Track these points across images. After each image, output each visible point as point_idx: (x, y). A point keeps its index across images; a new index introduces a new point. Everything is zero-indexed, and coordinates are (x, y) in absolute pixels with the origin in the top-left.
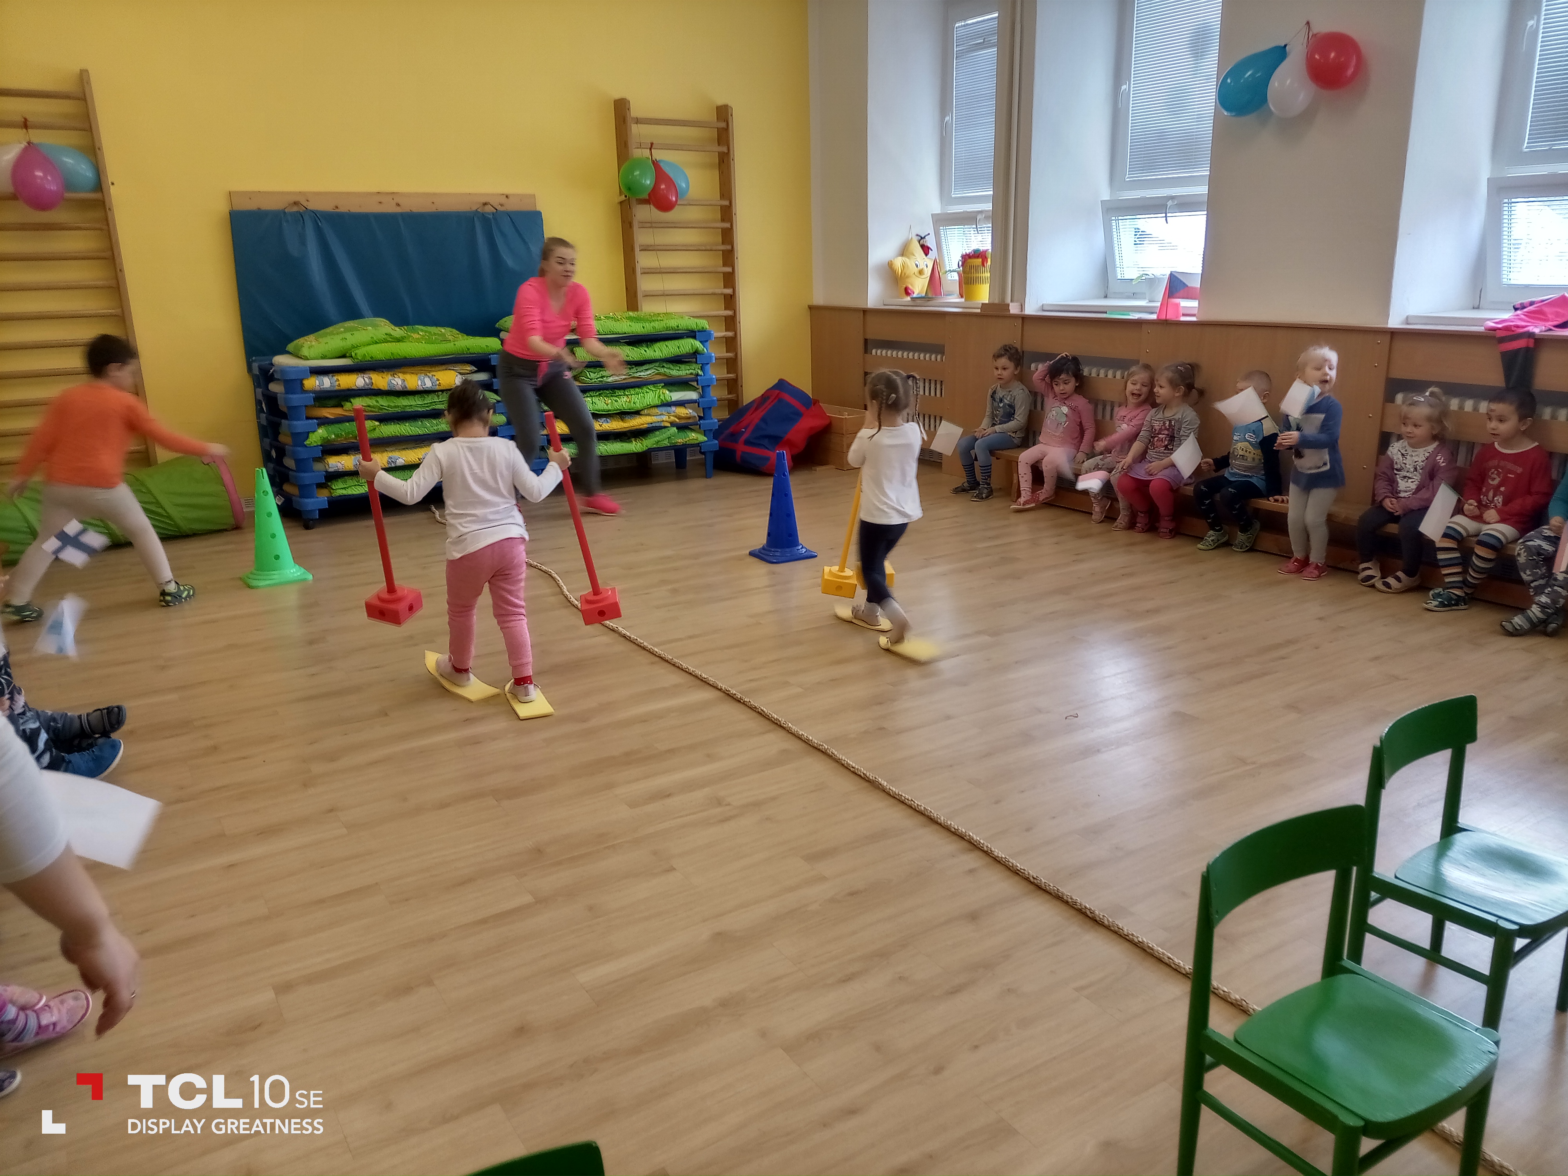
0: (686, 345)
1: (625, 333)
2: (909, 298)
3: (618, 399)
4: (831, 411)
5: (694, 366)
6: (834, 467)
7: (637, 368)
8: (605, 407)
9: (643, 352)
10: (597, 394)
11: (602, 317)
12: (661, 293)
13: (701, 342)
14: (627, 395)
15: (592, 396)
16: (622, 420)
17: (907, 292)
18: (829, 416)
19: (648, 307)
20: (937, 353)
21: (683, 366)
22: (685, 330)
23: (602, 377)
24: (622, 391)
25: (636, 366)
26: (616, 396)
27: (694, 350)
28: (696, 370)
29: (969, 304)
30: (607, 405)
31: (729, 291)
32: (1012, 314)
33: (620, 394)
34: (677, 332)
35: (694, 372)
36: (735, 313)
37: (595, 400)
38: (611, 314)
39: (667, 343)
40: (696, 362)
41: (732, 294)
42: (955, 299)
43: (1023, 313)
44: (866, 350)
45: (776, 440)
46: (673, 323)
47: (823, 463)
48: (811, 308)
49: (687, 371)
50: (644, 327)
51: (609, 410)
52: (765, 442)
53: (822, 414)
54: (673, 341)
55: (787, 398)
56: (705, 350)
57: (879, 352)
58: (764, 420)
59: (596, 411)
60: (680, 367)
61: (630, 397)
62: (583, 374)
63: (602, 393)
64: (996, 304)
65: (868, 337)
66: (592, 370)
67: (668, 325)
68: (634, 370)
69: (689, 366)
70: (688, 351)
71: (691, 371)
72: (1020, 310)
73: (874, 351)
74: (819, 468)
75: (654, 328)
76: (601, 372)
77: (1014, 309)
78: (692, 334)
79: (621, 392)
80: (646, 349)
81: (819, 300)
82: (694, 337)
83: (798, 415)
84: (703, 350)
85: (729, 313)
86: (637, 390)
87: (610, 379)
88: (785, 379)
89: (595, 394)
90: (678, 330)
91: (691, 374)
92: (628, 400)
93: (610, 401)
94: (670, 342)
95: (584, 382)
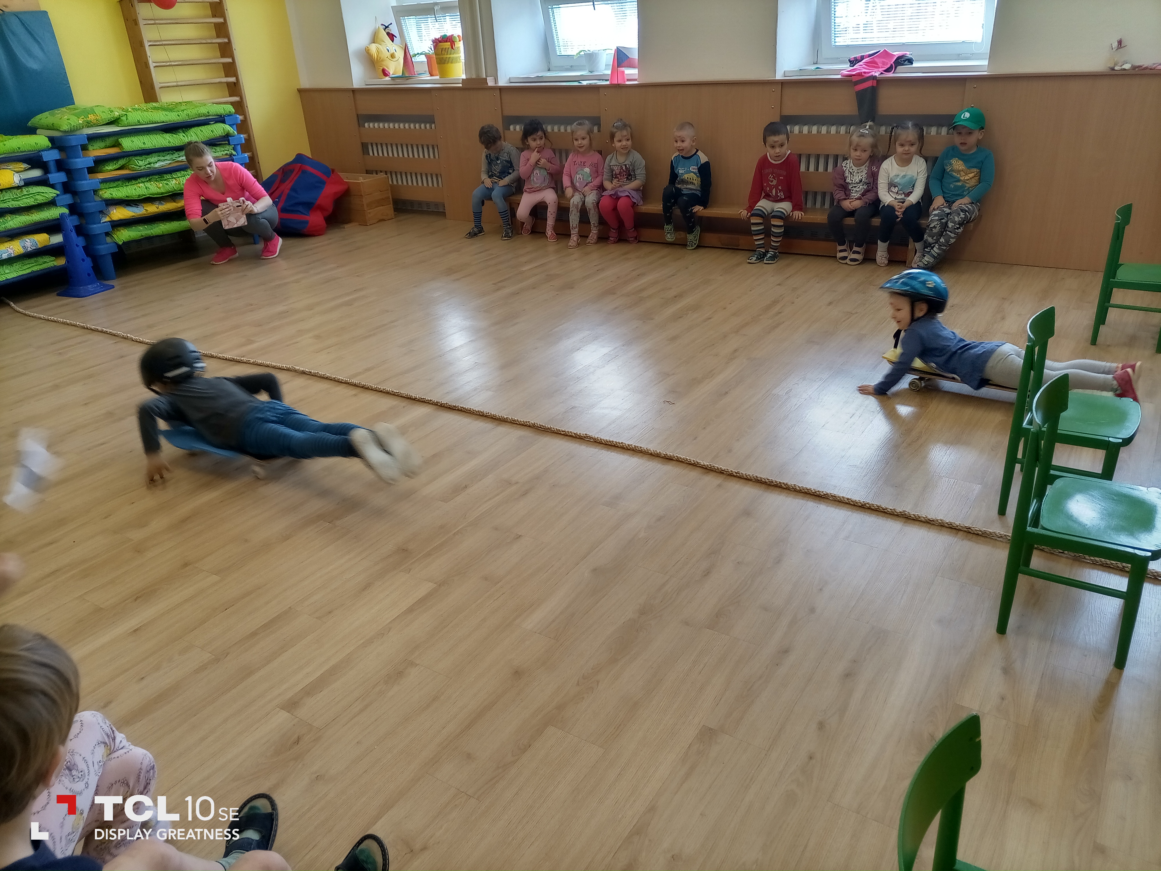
0: (219, 129)
1: (163, 122)
2: (387, 78)
3: (168, 183)
4: (347, 178)
5: (227, 147)
6: (358, 223)
7: (178, 152)
8: (159, 191)
9: (182, 137)
10: (147, 179)
11: (130, 110)
12: (175, 84)
13: (229, 125)
14: (174, 178)
15: (144, 182)
16: (175, 202)
17: (385, 73)
18: (346, 182)
19: (166, 98)
20: (425, 123)
21: (218, 148)
22: (215, 115)
23: (149, 164)
24: (170, 175)
25: (176, 151)
26: (165, 180)
27: (226, 133)
28: (230, 150)
29: (443, 80)
30: (159, 188)
31: (233, 79)
32: (490, 86)
33: (168, 177)
34: (208, 118)
35: (228, 152)
36: (241, 98)
37: (148, 184)
38: (136, 106)
39: (200, 128)
40: (229, 144)
41: (235, 81)
42: (427, 77)
43: (497, 85)
44: (360, 125)
45: (309, 206)
46: (203, 110)
47: (349, 221)
48: (300, 91)
49: (223, 153)
50: (179, 116)
51: (162, 193)
52: (300, 208)
53: (340, 181)
54: (206, 126)
55: (310, 169)
56: (235, 132)
57: (371, 125)
58: (293, 189)
59: (151, 195)
60: (215, 150)
61: (178, 179)
62: (132, 162)
63: (151, 179)
64: (473, 79)
65: (360, 113)
66: (138, 158)
67: (199, 112)
68: (176, 155)
69: (223, 147)
70: (220, 134)
71: (226, 152)
72: (494, 83)
73: (366, 125)
74: (346, 226)
75: (188, 115)
76: (148, 160)
77: (491, 83)
78: (221, 119)
79: (168, 176)
80: (184, 135)
81: (305, 84)
82: (223, 122)
83: (324, 183)
84: (234, 132)
85: (236, 99)
86: (182, 172)
87: (157, 165)
88: (302, 153)
89: (145, 180)
90: (209, 116)
91: (226, 154)
92: (177, 183)
93: (161, 185)
94: (203, 127)
95: (134, 169)
